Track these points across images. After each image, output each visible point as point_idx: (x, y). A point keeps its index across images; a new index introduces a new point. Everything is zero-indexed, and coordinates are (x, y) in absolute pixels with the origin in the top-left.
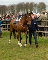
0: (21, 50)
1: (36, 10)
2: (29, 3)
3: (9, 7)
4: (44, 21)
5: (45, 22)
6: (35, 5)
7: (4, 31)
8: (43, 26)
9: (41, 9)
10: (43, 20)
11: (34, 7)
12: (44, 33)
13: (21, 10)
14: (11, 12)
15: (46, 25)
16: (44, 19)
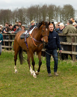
0: (33, 82)
1: (59, 18)
2: (48, 6)
3: (15, 12)
4: (72, 34)
5: (72, 37)
6: (58, 9)
7: (7, 51)
8: (70, 44)
9: (67, 16)
10: (69, 34)
11: (55, 13)
12: (71, 55)
13: (35, 18)
14: (17, 21)
15: (74, 42)
16: (71, 32)
